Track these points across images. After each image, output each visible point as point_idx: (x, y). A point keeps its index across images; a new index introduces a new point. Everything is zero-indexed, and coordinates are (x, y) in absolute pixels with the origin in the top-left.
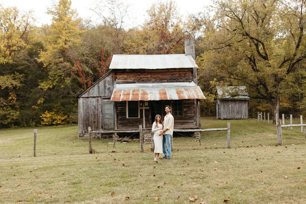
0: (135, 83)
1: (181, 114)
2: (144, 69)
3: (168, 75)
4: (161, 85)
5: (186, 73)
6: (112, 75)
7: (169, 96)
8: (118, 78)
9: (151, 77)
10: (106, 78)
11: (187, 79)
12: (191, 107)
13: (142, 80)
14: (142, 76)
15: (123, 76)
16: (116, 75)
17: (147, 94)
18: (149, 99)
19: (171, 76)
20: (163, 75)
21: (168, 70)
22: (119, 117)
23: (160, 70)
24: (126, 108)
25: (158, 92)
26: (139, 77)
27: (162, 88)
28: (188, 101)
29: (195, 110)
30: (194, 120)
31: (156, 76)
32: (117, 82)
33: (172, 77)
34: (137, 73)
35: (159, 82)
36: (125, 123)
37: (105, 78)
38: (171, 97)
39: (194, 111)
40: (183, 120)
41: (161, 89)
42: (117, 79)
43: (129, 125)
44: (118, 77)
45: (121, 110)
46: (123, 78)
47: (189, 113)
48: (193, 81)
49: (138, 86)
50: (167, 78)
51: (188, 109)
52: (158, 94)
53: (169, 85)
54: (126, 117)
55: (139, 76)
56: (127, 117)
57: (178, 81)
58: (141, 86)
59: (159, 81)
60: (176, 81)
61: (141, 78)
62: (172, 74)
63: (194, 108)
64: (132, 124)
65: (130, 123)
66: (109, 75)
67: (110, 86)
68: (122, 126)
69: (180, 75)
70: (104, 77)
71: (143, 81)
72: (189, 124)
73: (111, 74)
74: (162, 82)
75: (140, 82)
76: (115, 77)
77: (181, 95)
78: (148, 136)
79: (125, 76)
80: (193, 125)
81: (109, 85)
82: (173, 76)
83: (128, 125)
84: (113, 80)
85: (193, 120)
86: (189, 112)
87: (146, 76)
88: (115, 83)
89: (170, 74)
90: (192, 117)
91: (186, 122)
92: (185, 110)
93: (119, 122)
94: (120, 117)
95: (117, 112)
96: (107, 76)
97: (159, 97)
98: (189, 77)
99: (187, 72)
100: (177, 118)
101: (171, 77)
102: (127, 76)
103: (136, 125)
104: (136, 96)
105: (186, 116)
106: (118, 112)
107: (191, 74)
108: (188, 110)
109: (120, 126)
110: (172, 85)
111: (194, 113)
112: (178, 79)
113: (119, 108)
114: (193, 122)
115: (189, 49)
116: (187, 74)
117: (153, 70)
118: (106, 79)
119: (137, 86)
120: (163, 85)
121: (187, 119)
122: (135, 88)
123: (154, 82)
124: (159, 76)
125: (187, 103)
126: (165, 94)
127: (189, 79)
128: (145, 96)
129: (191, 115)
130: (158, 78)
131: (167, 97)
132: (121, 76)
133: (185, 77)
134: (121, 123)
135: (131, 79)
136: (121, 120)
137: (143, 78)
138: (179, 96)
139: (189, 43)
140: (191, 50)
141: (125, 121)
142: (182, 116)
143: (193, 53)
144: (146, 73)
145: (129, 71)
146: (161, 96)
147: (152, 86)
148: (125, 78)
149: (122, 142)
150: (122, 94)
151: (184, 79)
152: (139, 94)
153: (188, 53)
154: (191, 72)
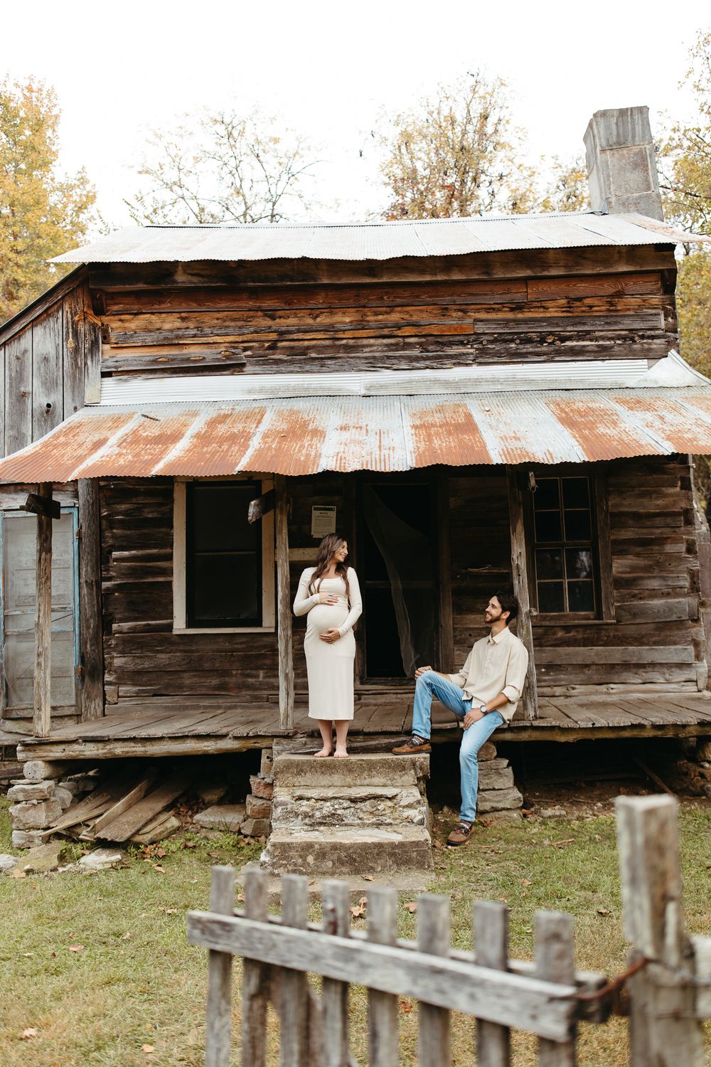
0: (235, 367)
1: (588, 597)
2: (304, 260)
3: (488, 310)
4: (436, 381)
5: (620, 294)
6: (74, 313)
7: (504, 438)
8: (113, 336)
9: (361, 325)
10: (28, 334)
11: (630, 336)
12: (669, 548)
13: (291, 351)
14: (292, 321)
15: (154, 318)
16: (99, 312)
17: (318, 433)
18: (326, 463)
19: (510, 316)
20: (445, 311)
22: (115, 626)
23: (423, 272)
24: (169, 557)
25: (408, 422)
26: (269, 330)
27: (445, 398)
28: (646, 501)
29: (695, 565)
30: (696, 644)
31: (395, 317)
32: (110, 363)
33: (518, 322)
34: (255, 293)
35: (417, 359)
36: (161, 672)
37: (17, 336)
38: (513, 444)
39: (694, 575)
40: (607, 644)
41: (432, 403)
42: (106, 340)
43: (191, 688)
44: (115, 325)
45: (132, 572)
46: (150, 339)
47: (654, 594)
48: (673, 352)
49: (261, 390)
50: (480, 328)
51: (641, 562)
52: (409, 431)
53: (495, 381)
54: (170, 627)
55: (273, 318)
56: (179, 624)
57: (559, 352)
58: (287, 388)
59: (416, 352)
60: (545, 348)
61: (281, 333)
62: (519, 297)
63: (691, 549)
64: (215, 682)
65: (196, 667)
66: (47, 314)
67: (55, 398)
68: (138, 695)
69: (579, 308)
70: (17, 328)
71: (301, 358)
72: (656, 676)
73: (66, 307)
74: (439, 361)
75: (277, 362)
76: (94, 326)
77: (602, 429)
78: (304, 807)
79: (170, 323)
80: (691, 688)
81: (49, 385)
82: (520, 316)
83: (181, 687)
84: (76, 350)
85: (691, 648)
86: (655, 584)
87: (323, 320)
88: (94, 370)
89: (499, 299)
90: (680, 624)
91: (634, 660)
92: (619, 565)
93: (118, 662)
94: (126, 626)
95: (105, 585)
96: (34, 323)
97: (410, 446)
98: (643, 318)
99: (631, 286)
100: (560, 634)
101: (507, 322)
102: (178, 324)
103: (240, 687)
104: (225, 447)
105: (635, 615)
106: (110, 591)
107: (656, 299)
109: (123, 689)
110: (514, 380)
111: (695, 588)
112: (563, 339)
113: (116, 554)
114: (691, 660)
115: (622, 169)
116: (634, 301)
117: (370, 266)
118: (25, 342)
119: (250, 392)
120: (447, 383)
121: (640, 641)
122: (237, 402)
123: (382, 359)
124: (415, 318)
125: (637, 517)
126: (469, 426)
127: (642, 337)
128: (296, 446)
129: (670, 609)
130: (407, 331)
131: (485, 446)
132: (135, 324)
133: (616, 323)
134: (131, 667)
135: (210, 340)
136: (131, 643)
137: (301, 336)
138: (585, 438)
139: (618, 135)
140: (635, 177)
141: (163, 658)
142: (599, 616)
143: (649, 196)
144: (320, 299)
145: (195, 279)
146: (430, 440)
147: (363, 392)
148: (166, 338)
149: (77, 850)
150: (114, 439)
151: (609, 334)
152: (247, 437)
153: (613, 199)
154: (663, 279)
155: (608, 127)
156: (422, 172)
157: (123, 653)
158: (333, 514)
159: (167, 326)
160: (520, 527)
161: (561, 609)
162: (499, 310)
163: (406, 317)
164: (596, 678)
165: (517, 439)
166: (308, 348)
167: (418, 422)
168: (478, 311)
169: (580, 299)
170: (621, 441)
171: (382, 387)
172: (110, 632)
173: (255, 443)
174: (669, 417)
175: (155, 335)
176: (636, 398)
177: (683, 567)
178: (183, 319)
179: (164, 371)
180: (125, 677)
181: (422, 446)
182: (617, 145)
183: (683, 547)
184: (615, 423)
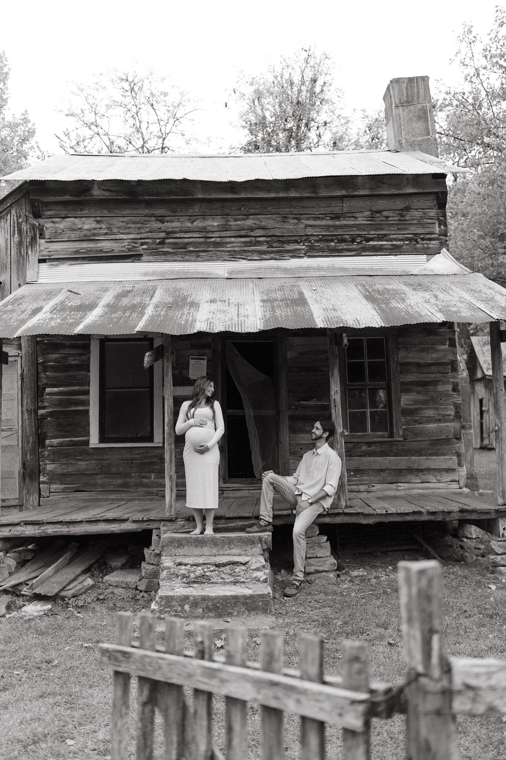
0: (135, 257)
1: (384, 422)
2: (185, 181)
3: (316, 219)
4: (278, 268)
5: (407, 209)
6: (19, 217)
7: (326, 310)
8: (47, 233)
9: (225, 228)
11: (414, 239)
12: (440, 388)
13: (175, 246)
14: (176, 224)
15: (77, 220)
16: (37, 216)
17: (195, 305)
18: (200, 326)
19: (331, 223)
20: (285, 218)
21: (315, 192)
22: (47, 442)
23: (269, 191)
24: (87, 393)
25: (258, 297)
26: (160, 230)
27: (284, 280)
28: (424, 355)
29: (459, 400)
30: (459, 455)
31: (250, 222)
32: (45, 253)
33: (336, 227)
34: (149, 204)
35: (265, 253)
36: (81, 474)
38: (332, 314)
39: (457, 407)
40: (396, 455)
41: (276, 284)
42: (42, 236)
43: (103, 485)
44: (48, 225)
45: (61, 403)
46: (74, 235)
47: (430, 420)
48: (444, 250)
49: (154, 274)
50: (310, 231)
51: (421, 397)
52: (258, 303)
53: (320, 269)
54: (87, 443)
55: (163, 222)
56: (94, 440)
57: (365, 249)
58: (172, 272)
59: (264, 248)
60: (355, 246)
61: (168, 233)
62: (337, 210)
63: (455, 389)
64: (119, 481)
65: (106, 471)
67: (5, 278)
68: (64, 491)
69: (379, 218)
71: (183, 251)
72: (431, 478)
73: (13, 212)
74: (280, 254)
75: (165, 253)
76: (33, 227)
77: (394, 304)
79: (88, 224)
80: (455, 486)
81: (0, 268)
82: (338, 223)
83: (95, 485)
84: (20, 243)
85: (455, 458)
86: (430, 413)
87: (198, 224)
88: (33, 258)
89: (323, 211)
90: (447, 441)
91: (416, 467)
92: (406, 400)
93: (50, 467)
94: (55, 441)
95: (41, 412)
97: (260, 314)
98: (423, 225)
99: (415, 203)
100: (364, 448)
101: (328, 227)
102: (94, 225)
103: (138, 485)
104: (128, 314)
105: (416, 435)
106: (44, 417)
107: (433, 213)
108: (425, 402)
109: (53, 487)
110: (333, 269)
111: (458, 416)
112: (368, 240)
113: (48, 390)
114: (455, 466)
115: (410, 120)
116: (417, 214)
117: (232, 186)
119: (145, 274)
120: (285, 270)
121: (419, 453)
122: (137, 282)
123: (240, 252)
124: (263, 224)
125: (418, 365)
126: (301, 301)
127: (423, 239)
128: (178, 314)
129: (441, 431)
130: (258, 232)
131: (312, 315)
132: (62, 225)
133: (404, 229)
134: (59, 471)
135: (117, 237)
136: (59, 454)
137: (182, 235)
138: (382, 310)
139: (407, 96)
140: (419, 126)
141: (82, 465)
142: (391, 435)
143: (428, 140)
144: (196, 209)
145: (106, 193)
146: (274, 311)
147: (226, 275)
148: (85, 235)
149: (19, 601)
150: (47, 307)
151: (400, 237)
152: (144, 307)
153: (404, 141)
154: (438, 199)
155: (400, 90)
156: (270, 119)
157: (53, 461)
158: (205, 362)
159: (86, 227)
160: (336, 372)
161: (365, 430)
162: (323, 219)
163: (258, 222)
164: (389, 479)
165: (335, 310)
166: (188, 244)
167: (265, 298)
168: (308, 219)
169: (379, 212)
170: (407, 313)
171: (240, 272)
172: (44, 446)
173: (149, 311)
174: (441, 296)
175: (78, 233)
176: (419, 282)
177: (450, 401)
178: (98, 222)
179: (84, 259)
180: (54, 478)
181: (268, 314)
182: (407, 102)
183: (450, 387)
184: (403, 300)
